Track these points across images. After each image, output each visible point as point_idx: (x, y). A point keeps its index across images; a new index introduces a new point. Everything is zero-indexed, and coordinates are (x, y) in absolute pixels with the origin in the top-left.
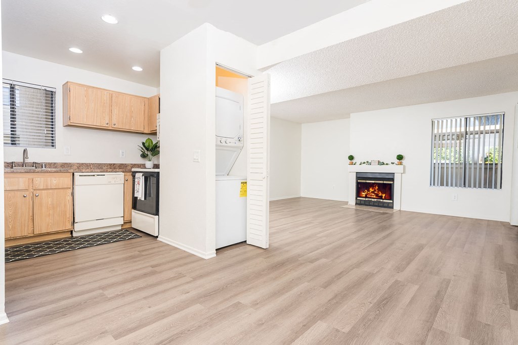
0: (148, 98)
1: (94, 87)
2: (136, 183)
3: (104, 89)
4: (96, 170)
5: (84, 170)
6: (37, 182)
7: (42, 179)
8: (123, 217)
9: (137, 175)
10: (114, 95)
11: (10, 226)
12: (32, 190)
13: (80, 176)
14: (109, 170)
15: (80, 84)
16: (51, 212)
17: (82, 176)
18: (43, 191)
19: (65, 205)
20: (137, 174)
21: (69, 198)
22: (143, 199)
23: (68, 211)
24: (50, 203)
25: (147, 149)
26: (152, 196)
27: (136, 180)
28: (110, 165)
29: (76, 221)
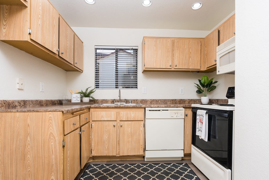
0: (204, 38)
1: (161, 38)
2: (198, 121)
3: (168, 38)
4: (161, 106)
5: (152, 106)
6: (122, 115)
7: (125, 112)
8: (184, 150)
9: (199, 112)
10: (176, 41)
11: (106, 148)
12: (119, 121)
13: (150, 110)
14: (172, 105)
15: (151, 37)
16: (130, 139)
17: (151, 110)
18: (125, 122)
19: (139, 135)
20: (198, 110)
21: (142, 129)
22: (206, 140)
23: (141, 140)
24: (129, 132)
25: (203, 85)
26: (217, 138)
27: (198, 117)
28: (173, 100)
29: (146, 150)
